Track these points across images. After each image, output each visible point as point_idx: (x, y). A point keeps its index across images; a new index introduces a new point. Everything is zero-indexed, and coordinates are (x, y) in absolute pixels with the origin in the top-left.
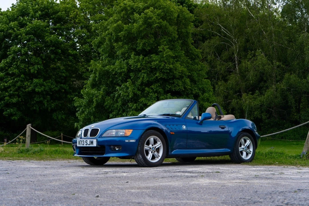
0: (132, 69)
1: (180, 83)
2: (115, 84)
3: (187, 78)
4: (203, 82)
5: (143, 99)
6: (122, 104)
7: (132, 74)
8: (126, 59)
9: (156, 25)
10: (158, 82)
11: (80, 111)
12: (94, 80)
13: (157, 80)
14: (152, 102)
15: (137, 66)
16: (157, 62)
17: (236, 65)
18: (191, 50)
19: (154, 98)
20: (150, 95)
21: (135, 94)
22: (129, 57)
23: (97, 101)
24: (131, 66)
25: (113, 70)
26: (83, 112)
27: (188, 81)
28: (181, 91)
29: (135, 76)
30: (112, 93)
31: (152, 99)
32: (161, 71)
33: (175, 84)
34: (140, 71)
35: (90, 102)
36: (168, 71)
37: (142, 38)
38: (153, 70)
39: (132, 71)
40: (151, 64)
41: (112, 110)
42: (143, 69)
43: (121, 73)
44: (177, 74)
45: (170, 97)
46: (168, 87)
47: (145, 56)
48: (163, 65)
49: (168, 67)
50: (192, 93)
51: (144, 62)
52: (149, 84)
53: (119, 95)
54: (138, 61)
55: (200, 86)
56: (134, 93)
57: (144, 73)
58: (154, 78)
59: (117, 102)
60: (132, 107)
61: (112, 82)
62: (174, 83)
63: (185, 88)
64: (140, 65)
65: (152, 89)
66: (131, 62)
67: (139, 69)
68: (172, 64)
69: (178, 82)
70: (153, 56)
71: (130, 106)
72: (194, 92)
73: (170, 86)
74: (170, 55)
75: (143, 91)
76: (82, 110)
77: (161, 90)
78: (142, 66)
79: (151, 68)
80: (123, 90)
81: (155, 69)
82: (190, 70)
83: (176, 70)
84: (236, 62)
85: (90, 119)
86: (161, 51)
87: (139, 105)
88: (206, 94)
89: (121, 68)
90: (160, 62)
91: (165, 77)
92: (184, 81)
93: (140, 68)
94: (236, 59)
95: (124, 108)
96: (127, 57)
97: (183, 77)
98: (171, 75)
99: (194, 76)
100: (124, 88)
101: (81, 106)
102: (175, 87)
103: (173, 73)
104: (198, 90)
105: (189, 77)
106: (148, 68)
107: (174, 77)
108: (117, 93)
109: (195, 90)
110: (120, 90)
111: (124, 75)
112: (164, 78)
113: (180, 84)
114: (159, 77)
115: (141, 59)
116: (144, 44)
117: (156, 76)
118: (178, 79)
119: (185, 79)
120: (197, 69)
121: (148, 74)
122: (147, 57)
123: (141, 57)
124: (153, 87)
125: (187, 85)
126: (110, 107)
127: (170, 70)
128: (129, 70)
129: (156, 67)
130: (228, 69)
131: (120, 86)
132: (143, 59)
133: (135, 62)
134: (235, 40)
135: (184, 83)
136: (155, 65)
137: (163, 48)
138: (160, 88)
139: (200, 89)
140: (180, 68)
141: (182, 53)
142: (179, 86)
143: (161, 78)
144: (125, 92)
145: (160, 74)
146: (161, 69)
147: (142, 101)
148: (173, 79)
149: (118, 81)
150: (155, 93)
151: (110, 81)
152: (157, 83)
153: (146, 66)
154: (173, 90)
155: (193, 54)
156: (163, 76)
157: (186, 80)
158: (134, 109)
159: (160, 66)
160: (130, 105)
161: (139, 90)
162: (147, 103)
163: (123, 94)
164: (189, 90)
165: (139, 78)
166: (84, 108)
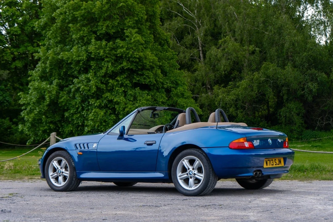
0: (92, 58)
1: (151, 75)
2: (69, 76)
3: (158, 69)
4: (176, 73)
5: (108, 94)
6: (81, 101)
7: (92, 63)
8: (85, 45)
9: (122, 4)
10: (125, 73)
11: (27, 110)
12: (44, 71)
13: (123, 71)
14: (118, 97)
15: (99, 53)
16: (125, 49)
17: (200, 52)
18: (159, 34)
19: (121, 93)
20: (115, 89)
21: (98, 88)
22: (88, 43)
23: (50, 97)
24: (91, 53)
25: (68, 58)
26: (31, 111)
27: (159, 72)
28: (152, 84)
29: (96, 66)
30: (67, 86)
31: (119, 95)
32: (129, 60)
33: (145, 76)
34: (103, 60)
35: (42, 98)
36: (138, 60)
37: (105, 20)
38: (118, 59)
39: (93, 59)
40: (116, 51)
41: (68, 108)
42: (107, 57)
43: (78, 62)
44: (147, 63)
45: (139, 92)
46: (136, 79)
47: (108, 40)
48: (131, 52)
49: (137, 55)
50: (163, 87)
51: (108, 49)
52: (113, 76)
53: (78, 90)
54: (100, 47)
55: (173, 79)
56: (97, 86)
57: (108, 62)
58: (120, 68)
59: (74, 97)
60: (94, 103)
61: (66, 73)
62: (143, 75)
63: (156, 80)
64: (103, 52)
65: (117, 81)
66: (91, 48)
67: (101, 56)
68: (142, 52)
69: (148, 73)
70: (118, 41)
71: (91, 103)
72: (165, 86)
73: (138, 78)
74: (138, 41)
75: (107, 84)
76: (31, 108)
77: (128, 82)
78: (106, 53)
79: (116, 56)
80: (83, 83)
81: (121, 57)
82: (160, 59)
83: (146, 58)
84: (200, 48)
85: (41, 119)
86: (127, 36)
87: (103, 101)
88: (180, 88)
89: (79, 56)
90: (127, 49)
91: (133, 67)
92: (156, 72)
93: (104, 55)
94: (200, 44)
95: (84, 105)
96: (87, 42)
97: (154, 68)
98: (141, 65)
99: (165, 66)
100: (84, 81)
101: (29, 104)
102: (145, 79)
103: (143, 62)
104: (170, 83)
105: (160, 67)
106: (113, 56)
107: (144, 68)
108: (73, 87)
109: (167, 83)
110: (79, 83)
111: (83, 64)
112: (132, 69)
113: (152, 77)
114: (126, 67)
115: (104, 45)
116: (108, 26)
117: (122, 65)
118: (148, 70)
119: (156, 70)
120: (168, 57)
121: (112, 63)
122: (111, 43)
123: (104, 43)
124: (118, 78)
125: (158, 77)
126: (65, 105)
127: (140, 59)
128: (89, 59)
129: (122, 55)
130: (192, 56)
131: (77, 78)
132: (106, 45)
133: (96, 48)
134: (199, 21)
135: (156, 75)
136: (121, 53)
137: (131, 33)
138: (126, 81)
139: (172, 83)
140: (150, 56)
141: (151, 38)
142: (149, 78)
143: (129, 68)
144: (85, 86)
145: (127, 63)
146: (129, 58)
147: (107, 97)
148: (142, 70)
149: (74, 72)
150: (121, 87)
151: (64, 72)
152: (123, 75)
153: (109, 54)
154: (142, 83)
155: (162, 39)
156: (131, 66)
157: (157, 72)
158: (97, 106)
159: (128, 53)
160: (92, 101)
161: (102, 83)
162: (114, 99)
163: (83, 88)
164: (160, 84)
165: (102, 69)
166: (33, 106)
